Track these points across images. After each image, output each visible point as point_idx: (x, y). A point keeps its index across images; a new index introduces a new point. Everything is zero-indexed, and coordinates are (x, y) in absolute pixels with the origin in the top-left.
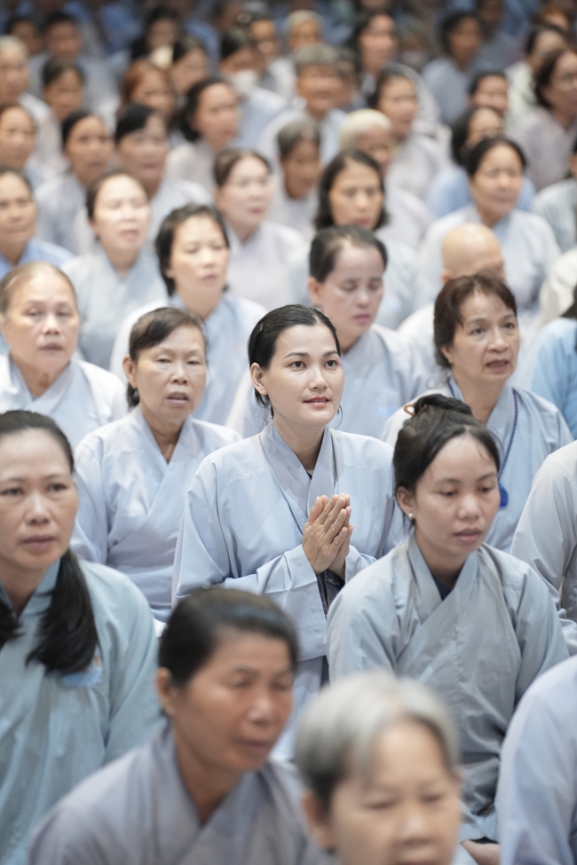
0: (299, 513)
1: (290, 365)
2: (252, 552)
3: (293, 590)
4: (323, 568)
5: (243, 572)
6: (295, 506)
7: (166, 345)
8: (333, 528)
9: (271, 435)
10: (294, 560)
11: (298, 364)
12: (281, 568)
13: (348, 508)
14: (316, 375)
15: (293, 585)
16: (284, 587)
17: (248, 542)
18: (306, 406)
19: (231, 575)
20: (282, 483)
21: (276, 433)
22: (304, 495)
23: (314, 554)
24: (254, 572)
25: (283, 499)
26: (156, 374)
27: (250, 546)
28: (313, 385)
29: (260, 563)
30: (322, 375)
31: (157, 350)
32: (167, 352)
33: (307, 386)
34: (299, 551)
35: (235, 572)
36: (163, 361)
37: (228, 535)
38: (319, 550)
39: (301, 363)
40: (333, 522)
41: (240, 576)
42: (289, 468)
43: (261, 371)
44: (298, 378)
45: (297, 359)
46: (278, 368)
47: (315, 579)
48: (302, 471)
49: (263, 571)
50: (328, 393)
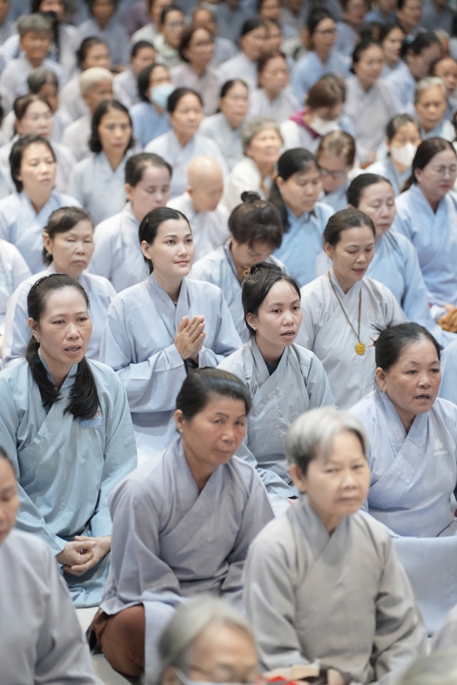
0: (170, 326)
1: (166, 242)
2: (145, 349)
3: (171, 370)
4: (187, 357)
5: (139, 360)
6: (168, 322)
7: (73, 231)
8: (194, 335)
9: (152, 282)
10: (171, 353)
11: (171, 242)
12: (163, 359)
13: (204, 323)
14: (181, 248)
15: (171, 366)
16: (165, 368)
17: (143, 343)
18: (176, 265)
19: (132, 362)
20: (159, 310)
21: (155, 280)
22: (173, 316)
23: (182, 349)
24: (146, 359)
25: (160, 319)
26: (67, 249)
27: (144, 345)
28: (180, 254)
29: (150, 355)
30: (185, 248)
31: (67, 234)
32: (74, 235)
33: (176, 254)
34: (173, 347)
35: (135, 360)
36: (70, 241)
37: (131, 339)
38: (186, 347)
39: (173, 241)
40: (194, 331)
41: (137, 363)
42: (163, 301)
43: (148, 245)
44: (171, 250)
45: (170, 239)
46: (159, 244)
47: (183, 363)
48: (171, 303)
49: (152, 359)
50: (188, 258)
